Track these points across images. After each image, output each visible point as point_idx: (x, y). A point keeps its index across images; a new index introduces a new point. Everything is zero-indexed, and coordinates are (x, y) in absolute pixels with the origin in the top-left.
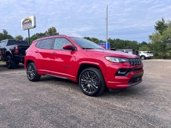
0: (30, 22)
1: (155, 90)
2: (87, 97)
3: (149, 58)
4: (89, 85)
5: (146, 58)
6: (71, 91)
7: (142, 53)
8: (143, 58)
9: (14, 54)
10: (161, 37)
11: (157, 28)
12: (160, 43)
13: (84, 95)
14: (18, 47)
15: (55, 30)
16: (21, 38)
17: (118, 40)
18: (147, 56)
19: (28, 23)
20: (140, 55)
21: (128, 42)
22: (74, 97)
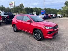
0: (13, 4)
1: (62, 37)
2: (37, 41)
3: (61, 17)
4: (37, 36)
5: (60, 17)
6: (30, 38)
7: (58, 15)
8: (59, 17)
9: (7, 19)
10: (67, 8)
11: (65, 4)
12: (66, 10)
13: (35, 40)
14: (9, 16)
15: (23, 5)
16: (9, 8)
17: (49, 9)
18: (60, 16)
19: (12, 4)
20: (58, 16)
21: (53, 9)
22: (32, 41)
